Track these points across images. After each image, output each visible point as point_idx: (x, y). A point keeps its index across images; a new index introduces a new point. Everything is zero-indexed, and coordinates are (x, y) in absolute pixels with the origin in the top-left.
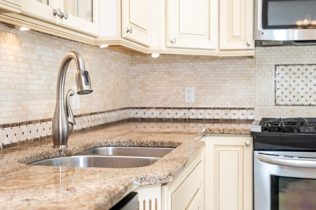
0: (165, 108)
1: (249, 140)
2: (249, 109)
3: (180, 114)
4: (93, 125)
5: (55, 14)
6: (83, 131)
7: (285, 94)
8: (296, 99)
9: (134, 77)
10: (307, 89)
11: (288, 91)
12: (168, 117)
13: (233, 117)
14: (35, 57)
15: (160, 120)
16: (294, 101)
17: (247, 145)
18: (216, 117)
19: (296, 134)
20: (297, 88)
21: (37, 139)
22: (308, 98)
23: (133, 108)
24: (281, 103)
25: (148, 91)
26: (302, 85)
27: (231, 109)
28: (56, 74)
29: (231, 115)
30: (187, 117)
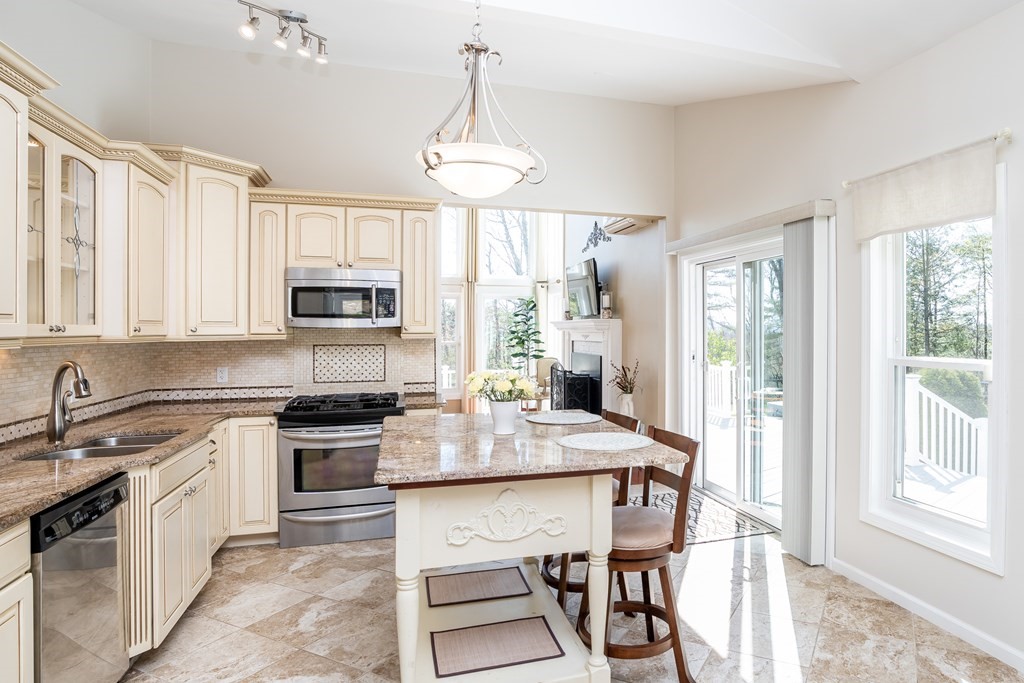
0: (193, 389)
1: (273, 420)
2: (287, 387)
3: (212, 395)
4: (96, 415)
5: (51, 330)
6: (85, 422)
7: (323, 372)
8: (333, 376)
9: (155, 357)
10: (344, 367)
11: (326, 369)
12: (197, 398)
13: (271, 396)
14: (25, 360)
15: (188, 402)
16: (332, 379)
17: (271, 424)
18: (253, 396)
19: (315, 411)
20: (335, 366)
21: (27, 437)
22: (345, 375)
23: (154, 390)
24: (319, 380)
25: (172, 371)
26: (339, 363)
27: (268, 388)
28: (51, 380)
29: (268, 393)
30: (219, 397)
